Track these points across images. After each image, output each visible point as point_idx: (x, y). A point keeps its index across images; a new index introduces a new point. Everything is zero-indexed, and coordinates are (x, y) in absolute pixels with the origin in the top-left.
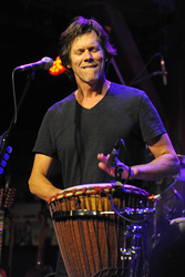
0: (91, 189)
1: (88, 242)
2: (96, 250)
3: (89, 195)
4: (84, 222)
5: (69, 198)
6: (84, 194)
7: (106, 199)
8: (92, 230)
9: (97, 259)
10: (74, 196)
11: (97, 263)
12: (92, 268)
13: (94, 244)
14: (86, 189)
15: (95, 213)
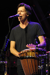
0: (30, 50)
1: (29, 65)
2: (32, 67)
3: (29, 52)
4: (28, 59)
5: (24, 53)
6: (28, 52)
7: (34, 53)
8: (30, 61)
9: (32, 69)
10: (25, 52)
11: (32, 71)
12: (31, 72)
13: (31, 65)
14: (28, 50)
15: (31, 57)
